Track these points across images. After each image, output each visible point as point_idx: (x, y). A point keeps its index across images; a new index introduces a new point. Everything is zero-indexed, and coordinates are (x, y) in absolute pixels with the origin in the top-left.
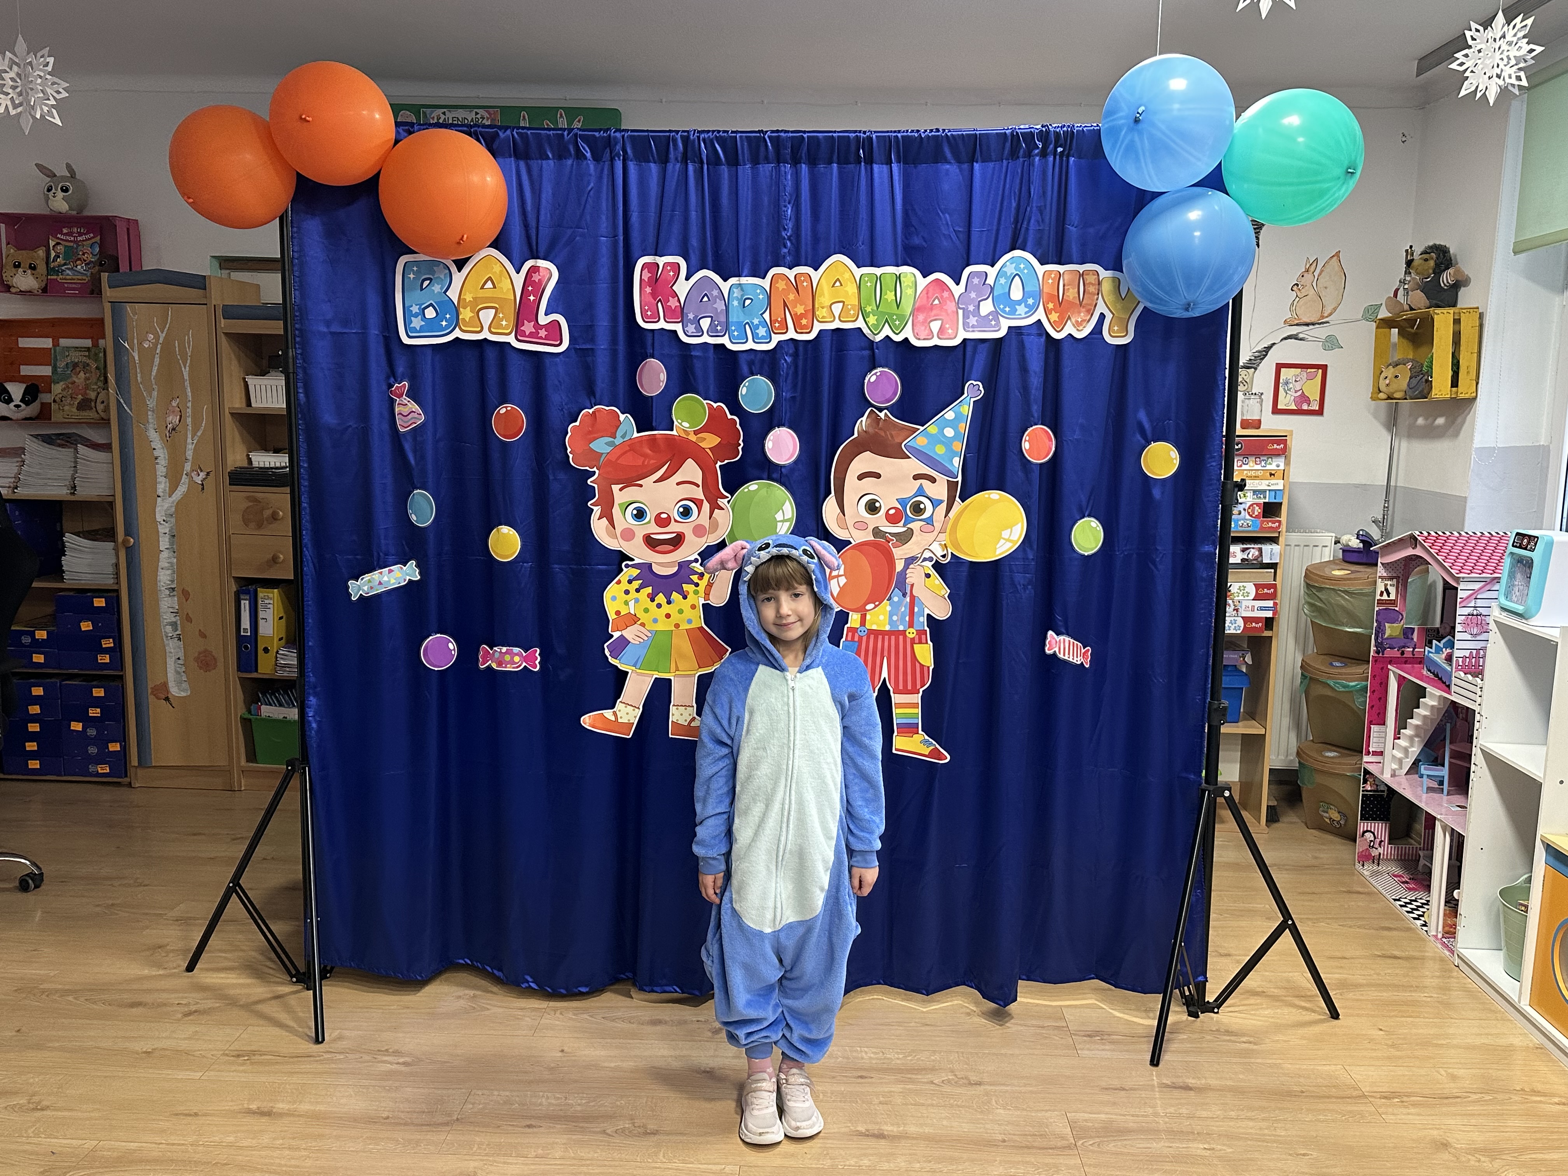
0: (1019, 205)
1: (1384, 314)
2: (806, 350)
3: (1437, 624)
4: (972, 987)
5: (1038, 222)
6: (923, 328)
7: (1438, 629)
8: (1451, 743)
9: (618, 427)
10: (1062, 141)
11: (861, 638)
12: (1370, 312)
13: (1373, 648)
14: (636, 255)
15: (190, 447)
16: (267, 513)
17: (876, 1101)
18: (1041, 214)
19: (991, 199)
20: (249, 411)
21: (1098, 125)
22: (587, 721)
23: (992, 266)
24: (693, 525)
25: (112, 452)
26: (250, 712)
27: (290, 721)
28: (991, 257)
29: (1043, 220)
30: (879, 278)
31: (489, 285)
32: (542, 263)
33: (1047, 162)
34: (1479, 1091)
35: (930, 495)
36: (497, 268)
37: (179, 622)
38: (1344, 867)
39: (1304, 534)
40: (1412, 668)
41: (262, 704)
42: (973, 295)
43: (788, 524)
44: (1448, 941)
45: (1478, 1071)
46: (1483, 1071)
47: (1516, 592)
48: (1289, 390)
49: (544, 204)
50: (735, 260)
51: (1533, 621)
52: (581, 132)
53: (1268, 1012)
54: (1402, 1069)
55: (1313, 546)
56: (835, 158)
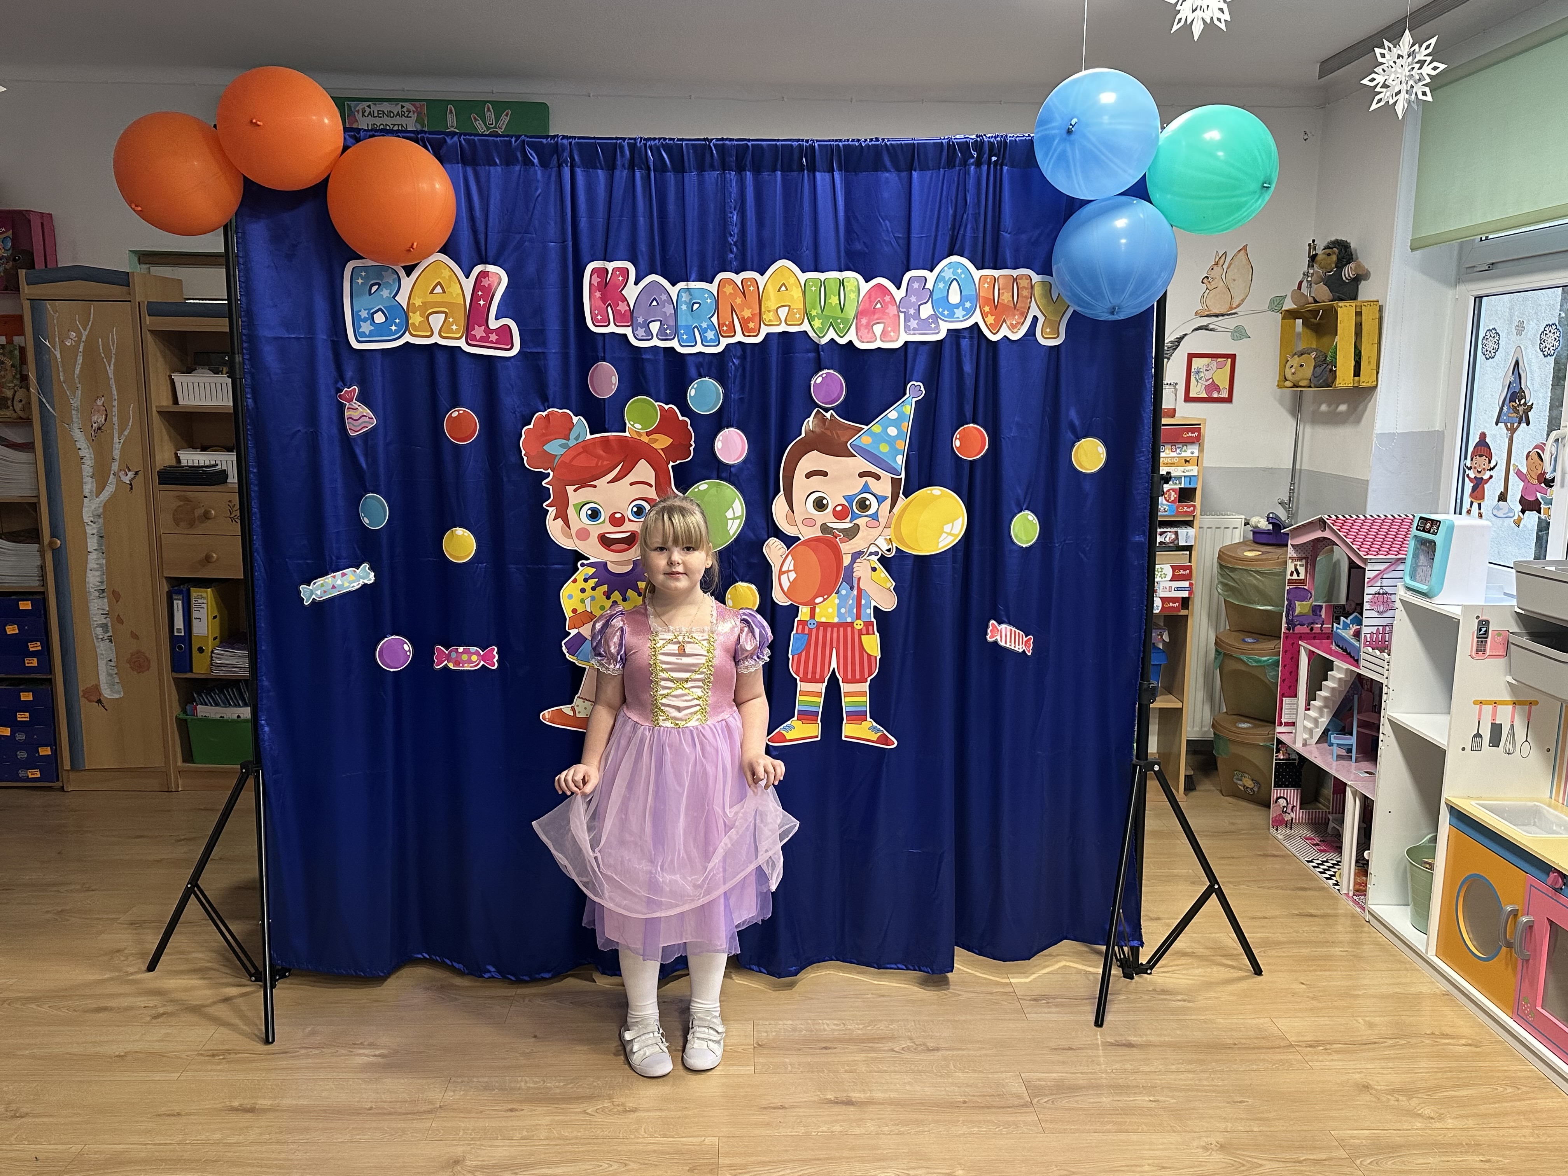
0: (955, 212)
1: (1289, 305)
2: (753, 353)
3: (1343, 601)
5: (974, 229)
6: (867, 330)
7: (1344, 605)
8: (1358, 713)
9: (571, 429)
10: (996, 151)
11: (810, 630)
12: (1276, 303)
13: (1284, 625)
14: (586, 260)
15: (117, 446)
16: (199, 512)
17: (842, 1070)
18: (977, 221)
19: (929, 206)
20: (175, 409)
21: (1029, 136)
22: (547, 716)
23: (931, 271)
25: (34, 452)
26: (184, 711)
27: (227, 721)
28: (930, 263)
29: (978, 227)
30: (823, 283)
31: (438, 290)
32: (491, 268)
33: (981, 170)
34: (1393, 1036)
35: (875, 492)
36: (446, 273)
37: (109, 624)
38: (1259, 831)
39: (1216, 517)
40: (1322, 643)
41: (197, 704)
42: (913, 299)
43: (739, 521)
44: (1359, 899)
45: (1392, 1018)
46: (1396, 1018)
47: (1421, 572)
48: (1200, 379)
49: (492, 208)
50: (683, 264)
51: (1436, 600)
52: (528, 139)
53: (1197, 971)
54: (1323, 1019)
55: (1225, 528)
56: (779, 166)
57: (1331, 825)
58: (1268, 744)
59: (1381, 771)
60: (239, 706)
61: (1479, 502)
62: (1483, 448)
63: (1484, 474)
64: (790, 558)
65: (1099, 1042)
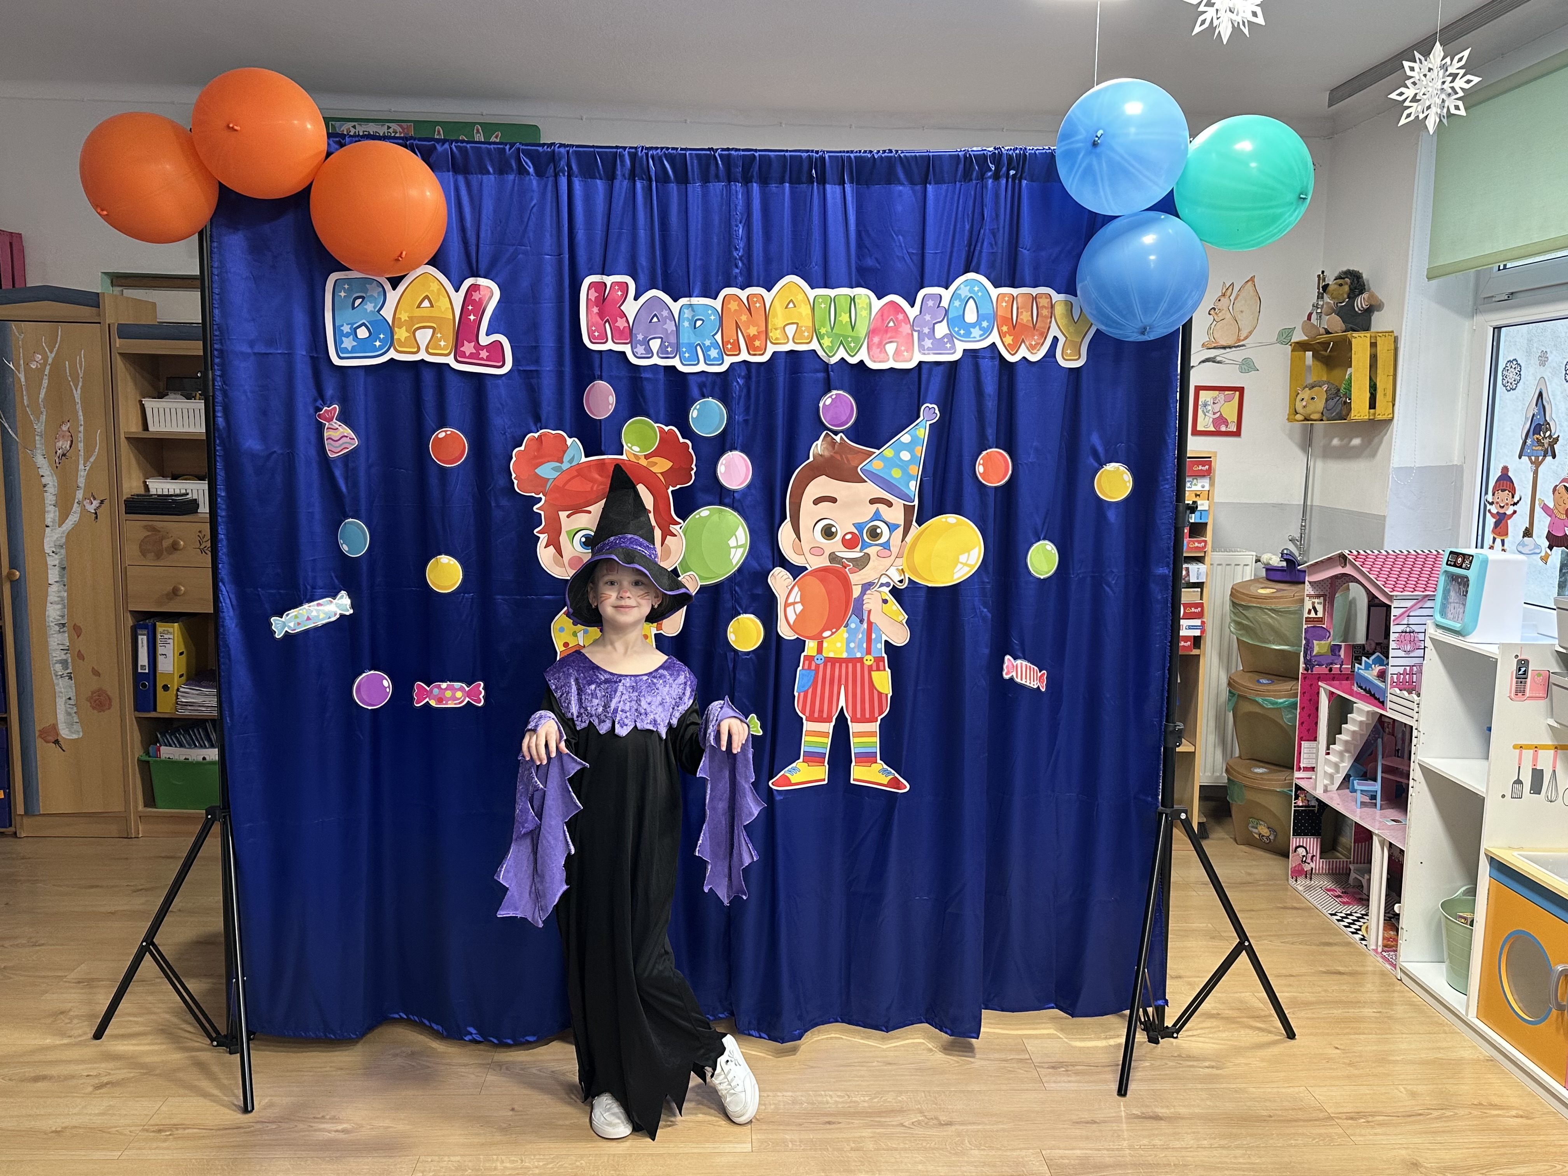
0: (972, 228)
1: (1299, 336)
2: (758, 372)
3: (1362, 640)
4: (931, 1024)
5: (992, 245)
6: (879, 350)
7: (1363, 645)
8: (1383, 757)
9: (565, 452)
10: (1015, 164)
11: (817, 666)
12: (1285, 336)
13: (1302, 665)
14: (583, 273)
15: (82, 474)
16: (166, 543)
17: (848, 1148)
18: (994, 237)
19: (944, 221)
20: (145, 435)
21: (1050, 148)
23: (947, 289)
26: (148, 754)
27: (192, 763)
28: (945, 279)
29: (996, 243)
30: (833, 300)
31: (426, 303)
32: (482, 281)
33: (999, 185)
34: (1439, 1107)
35: (887, 519)
36: (435, 286)
37: (70, 661)
38: (1278, 882)
39: (1226, 553)
40: (1341, 684)
41: (161, 745)
42: (928, 317)
43: (741, 550)
44: (1389, 955)
45: (1435, 1086)
46: (1439, 1086)
47: (1452, 609)
48: (1208, 412)
49: (484, 220)
50: (686, 279)
51: (1470, 638)
52: (524, 147)
53: (1225, 1035)
54: (1362, 1087)
55: (1236, 565)
56: (787, 178)
57: (1353, 875)
58: (1285, 790)
59: (1413, 818)
60: (205, 747)
61: (1502, 538)
62: (1505, 482)
63: (1507, 509)
64: (796, 589)
65: (1123, 1114)
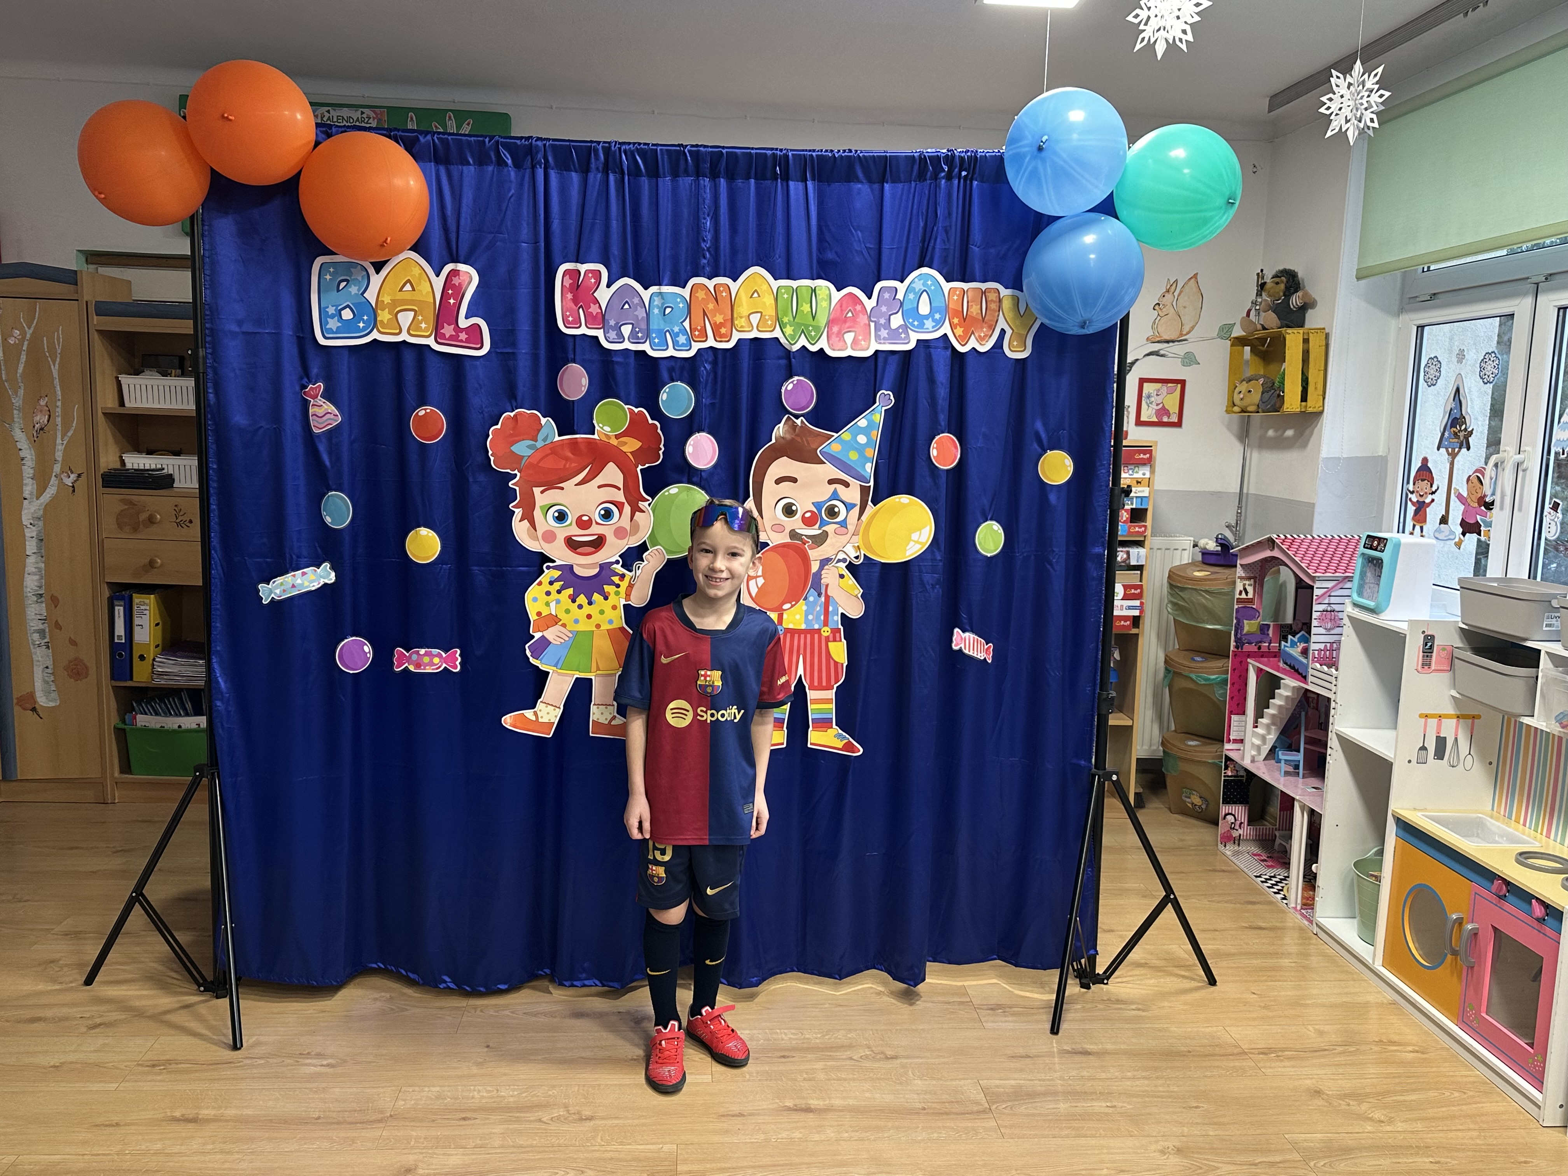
0: (926, 223)
1: (1238, 332)
2: (724, 358)
3: (1289, 619)
4: (882, 970)
5: (944, 242)
6: (838, 339)
7: (1291, 625)
8: (1306, 730)
9: (539, 431)
10: (966, 165)
12: (1225, 331)
13: (1233, 644)
14: (557, 261)
15: (60, 447)
16: (143, 516)
17: (800, 1078)
18: (947, 234)
19: (900, 219)
20: (121, 411)
21: (999, 152)
22: (509, 721)
23: (902, 282)
24: (614, 527)
26: (124, 721)
27: (168, 730)
28: (900, 274)
29: (948, 240)
30: (796, 291)
31: (408, 287)
32: (462, 267)
33: (952, 184)
34: (1343, 1044)
35: (844, 499)
36: (417, 271)
37: (47, 630)
38: (1208, 848)
39: (1165, 538)
40: (1269, 661)
41: (136, 714)
42: (884, 309)
44: (1307, 913)
45: (1341, 1026)
46: (1345, 1026)
47: (1368, 589)
48: (1151, 403)
49: (464, 209)
50: (656, 269)
51: (1383, 616)
52: (502, 140)
53: (1152, 981)
54: (1275, 1027)
55: (1174, 549)
56: (753, 174)
57: (1278, 841)
58: (1216, 761)
59: (1329, 784)
60: (181, 715)
62: (1425, 472)
63: (1426, 498)
64: (758, 563)
65: (1055, 1050)
